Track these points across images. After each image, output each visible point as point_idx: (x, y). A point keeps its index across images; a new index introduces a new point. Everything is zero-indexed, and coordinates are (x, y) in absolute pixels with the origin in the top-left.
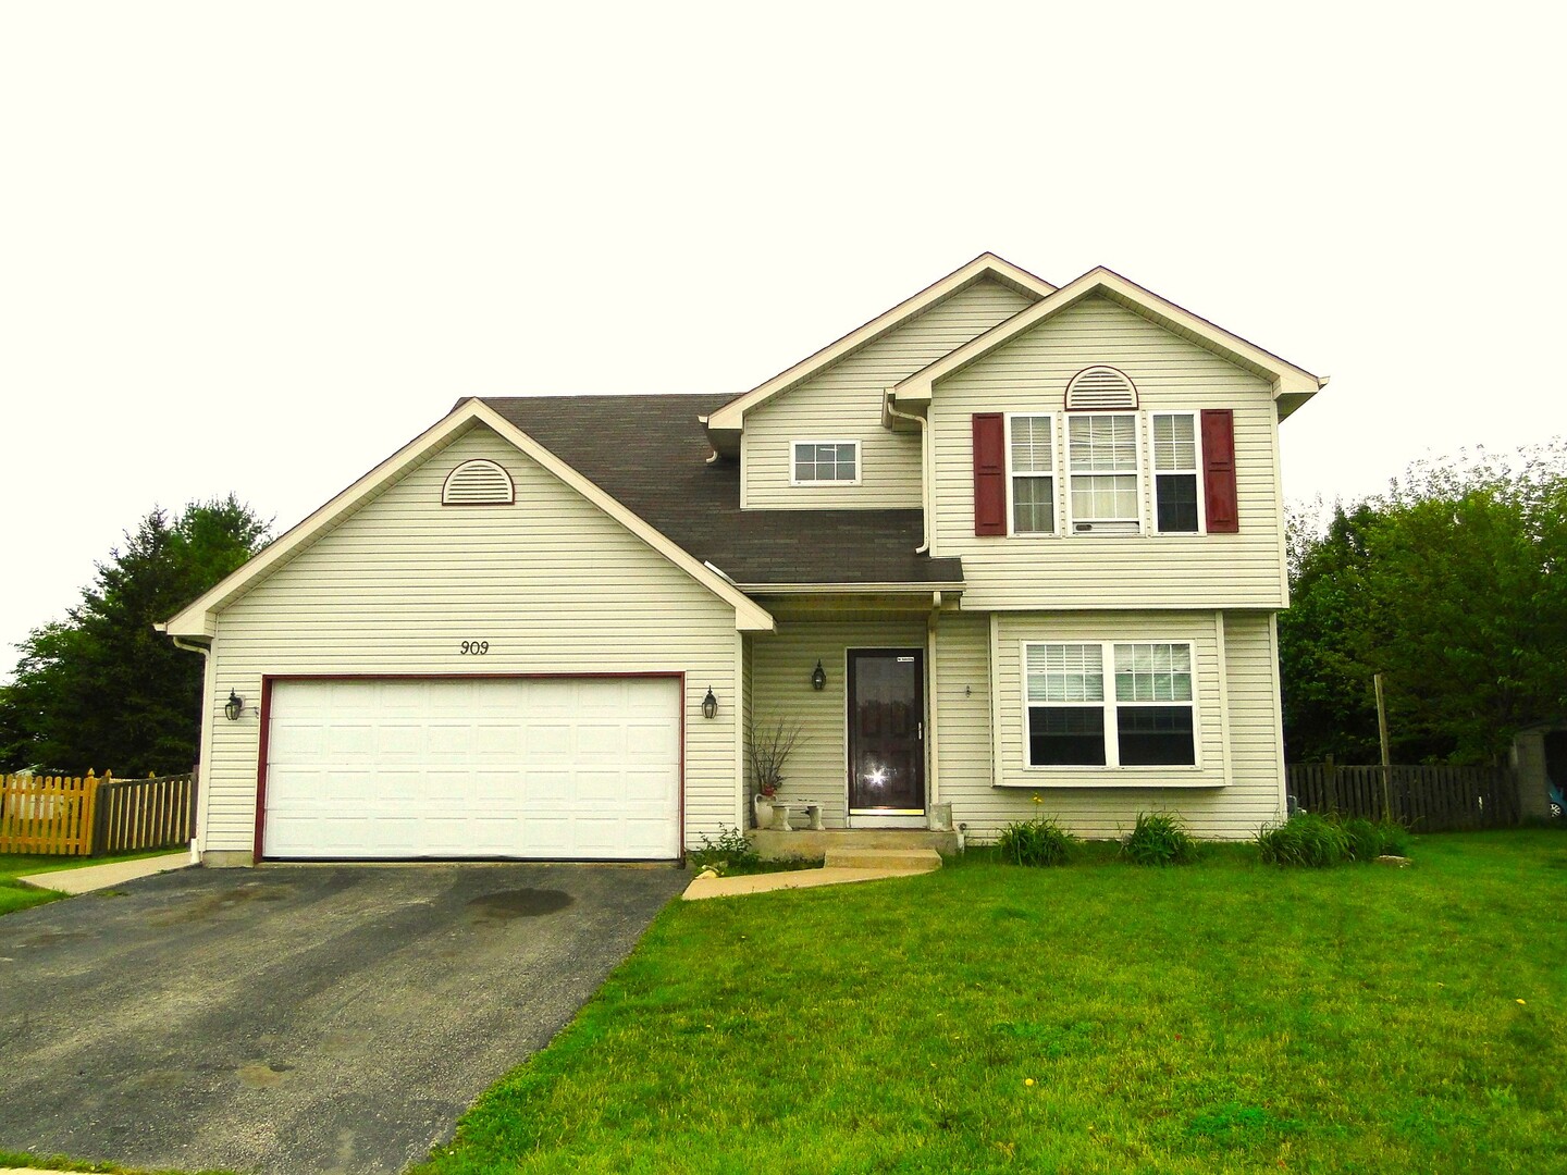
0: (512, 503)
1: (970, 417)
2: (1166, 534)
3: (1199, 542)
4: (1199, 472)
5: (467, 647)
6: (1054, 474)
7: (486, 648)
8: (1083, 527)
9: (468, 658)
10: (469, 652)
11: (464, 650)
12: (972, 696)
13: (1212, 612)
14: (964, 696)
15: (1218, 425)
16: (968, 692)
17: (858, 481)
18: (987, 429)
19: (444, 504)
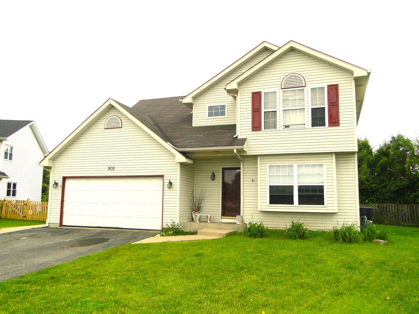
0: (121, 127)
1: (251, 94)
2: (314, 128)
3: (326, 130)
4: (326, 106)
5: (109, 168)
6: (277, 110)
7: (114, 169)
8: (287, 127)
9: (110, 171)
10: (110, 170)
11: (109, 169)
12: (254, 182)
13: (331, 153)
14: (252, 182)
15: (333, 90)
16: (253, 181)
17: (226, 116)
18: (256, 97)
19: (105, 129)
